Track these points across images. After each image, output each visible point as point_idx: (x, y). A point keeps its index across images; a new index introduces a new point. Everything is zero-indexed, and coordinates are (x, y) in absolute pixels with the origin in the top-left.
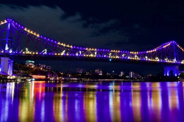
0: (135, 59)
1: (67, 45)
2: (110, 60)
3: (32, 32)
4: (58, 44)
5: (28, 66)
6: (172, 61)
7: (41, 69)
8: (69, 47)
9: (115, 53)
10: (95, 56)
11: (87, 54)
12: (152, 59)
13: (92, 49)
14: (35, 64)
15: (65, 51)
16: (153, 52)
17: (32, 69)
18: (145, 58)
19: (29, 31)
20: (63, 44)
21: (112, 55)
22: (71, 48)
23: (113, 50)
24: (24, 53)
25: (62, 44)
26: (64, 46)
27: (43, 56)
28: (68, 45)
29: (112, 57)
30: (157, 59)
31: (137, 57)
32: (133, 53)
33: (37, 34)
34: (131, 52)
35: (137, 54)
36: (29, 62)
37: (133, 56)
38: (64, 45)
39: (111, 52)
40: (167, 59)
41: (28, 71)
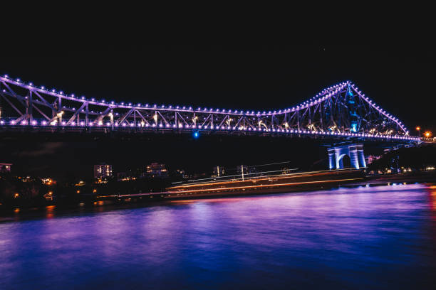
0: (260, 129)
2: (196, 135)
4: (40, 93)
6: (347, 131)
8: (73, 101)
9: (206, 115)
10: (154, 125)
11: (130, 120)
12: (301, 130)
15: (62, 112)
16: (302, 111)
18: (284, 126)
20: (57, 92)
21: (199, 122)
22: (82, 103)
23: (202, 109)
25: (53, 93)
26: (60, 99)
28: (73, 96)
29: (200, 127)
30: (312, 129)
31: (264, 125)
32: (252, 114)
34: (248, 112)
35: (262, 116)
38: (61, 96)
39: (198, 114)
40: (335, 127)
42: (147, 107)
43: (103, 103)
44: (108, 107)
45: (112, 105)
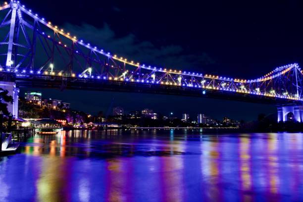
0: (243, 92)
1: (129, 60)
2: (204, 92)
3: (62, 30)
4: (114, 60)
5: (31, 101)
6: (294, 97)
7: (55, 107)
9: (211, 79)
13: (173, 70)
14: (42, 98)
16: (267, 81)
17: (38, 107)
18: (256, 91)
19: (55, 29)
20: (124, 59)
21: (206, 84)
22: (137, 67)
23: (208, 75)
24: (46, 73)
25: (121, 60)
26: (125, 64)
27: (85, 82)
28: (132, 62)
29: (206, 87)
30: (272, 93)
31: (245, 89)
32: (238, 81)
33: (72, 36)
34: (236, 80)
35: (244, 83)
36: (31, 95)
37: (238, 86)
38: (125, 61)
39: (205, 79)
40: (287, 93)
41: (32, 112)
42: (175, 72)
43: (149, 68)
44: (152, 71)
45: (155, 69)
